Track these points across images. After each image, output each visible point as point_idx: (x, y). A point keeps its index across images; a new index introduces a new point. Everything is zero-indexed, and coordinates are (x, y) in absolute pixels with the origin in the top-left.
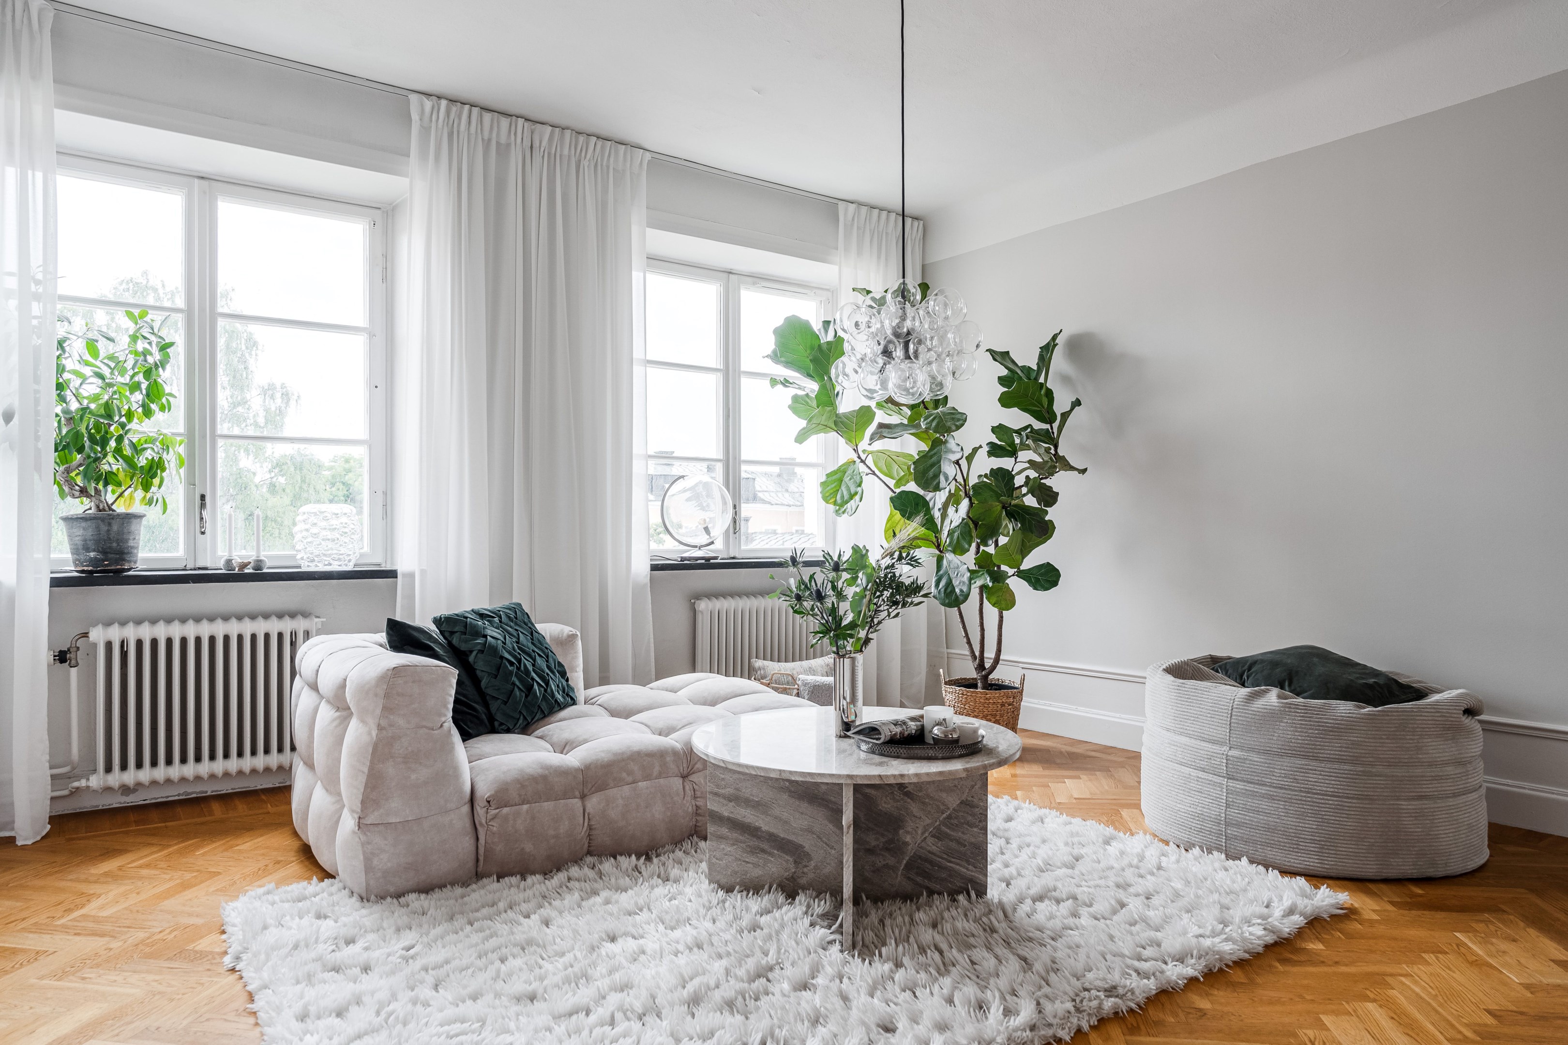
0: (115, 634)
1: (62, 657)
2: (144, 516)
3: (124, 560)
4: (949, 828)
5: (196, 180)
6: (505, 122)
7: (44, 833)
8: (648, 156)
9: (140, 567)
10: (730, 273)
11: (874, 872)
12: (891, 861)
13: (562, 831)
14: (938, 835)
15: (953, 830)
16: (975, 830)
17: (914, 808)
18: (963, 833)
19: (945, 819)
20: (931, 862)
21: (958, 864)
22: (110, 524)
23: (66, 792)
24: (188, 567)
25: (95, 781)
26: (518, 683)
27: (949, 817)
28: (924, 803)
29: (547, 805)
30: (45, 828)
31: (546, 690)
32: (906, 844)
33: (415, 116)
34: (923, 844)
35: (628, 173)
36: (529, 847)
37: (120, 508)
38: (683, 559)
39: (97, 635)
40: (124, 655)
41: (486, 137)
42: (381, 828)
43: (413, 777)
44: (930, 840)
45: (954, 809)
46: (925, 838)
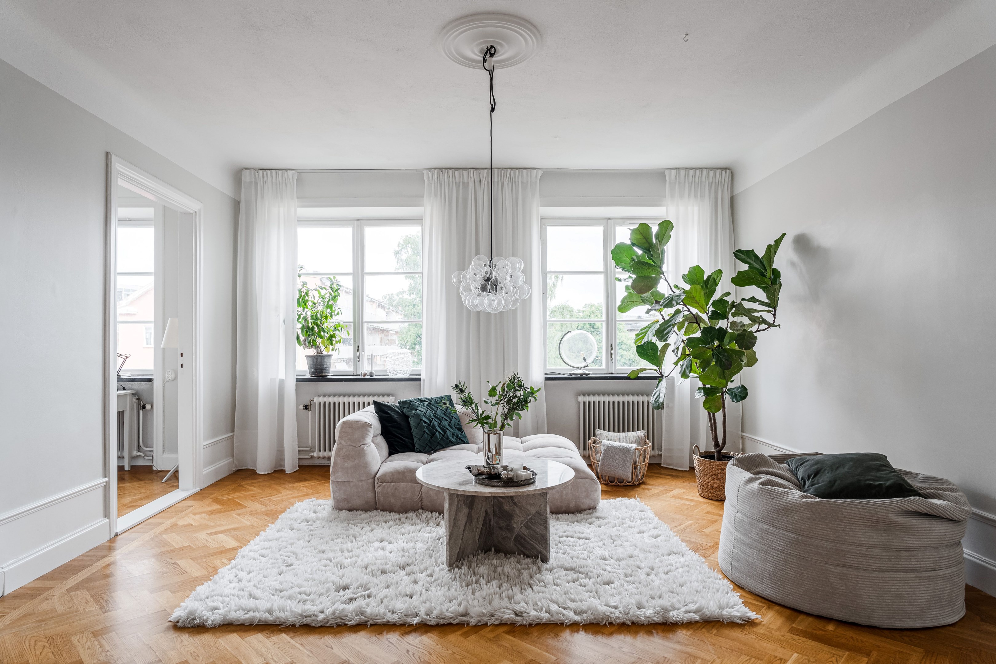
0: (321, 400)
1: (306, 407)
2: (332, 355)
3: (323, 372)
4: (531, 524)
5: (356, 221)
6: (465, 173)
7: (295, 470)
8: (540, 172)
9: (330, 375)
10: (609, 219)
11: (502, 538)
12: (509, 535)
13: (407, 496)
14: (527, 527)
15: (533, 525)
16: (542, 527)
17: (517, 511)
18: (537, 528)
19: (529, 519)
20: (524, 539)
21: (535, 543)
22: (317, 359)
23: (309, 457)
24: (354, 374)
25: (315, 454)
26: (427, 431)
27: (531, 518)
28: (521, 509)
29: (403, 485)
30: (296, 468)
31: (443, 436)
32: (514, 528)
33: (426, 180)
34: (521, 530)
35: (529, 182)
36: (393, 501)
37: (325, 353)
38: (571, 375)
39: (316, 400)
40: (325, 407)
41: (457, 181)
42: (336, 482)
43: (346, 465)
44: (524, 528)
45: (533, 515)
46: (522, 527)
